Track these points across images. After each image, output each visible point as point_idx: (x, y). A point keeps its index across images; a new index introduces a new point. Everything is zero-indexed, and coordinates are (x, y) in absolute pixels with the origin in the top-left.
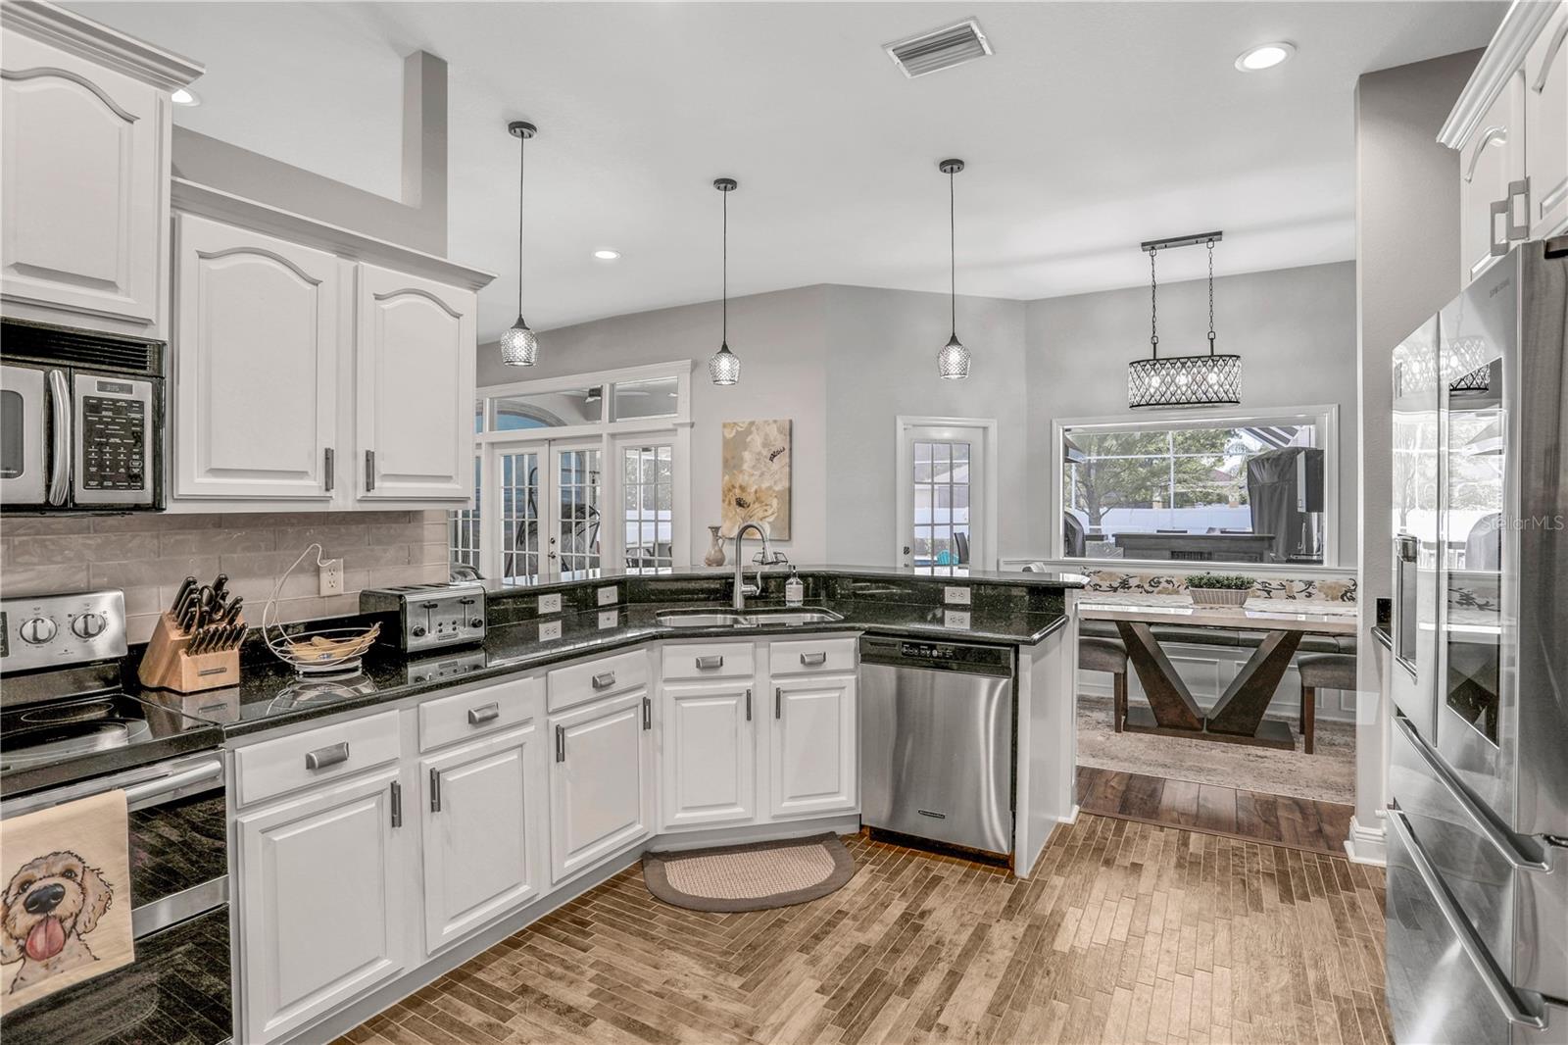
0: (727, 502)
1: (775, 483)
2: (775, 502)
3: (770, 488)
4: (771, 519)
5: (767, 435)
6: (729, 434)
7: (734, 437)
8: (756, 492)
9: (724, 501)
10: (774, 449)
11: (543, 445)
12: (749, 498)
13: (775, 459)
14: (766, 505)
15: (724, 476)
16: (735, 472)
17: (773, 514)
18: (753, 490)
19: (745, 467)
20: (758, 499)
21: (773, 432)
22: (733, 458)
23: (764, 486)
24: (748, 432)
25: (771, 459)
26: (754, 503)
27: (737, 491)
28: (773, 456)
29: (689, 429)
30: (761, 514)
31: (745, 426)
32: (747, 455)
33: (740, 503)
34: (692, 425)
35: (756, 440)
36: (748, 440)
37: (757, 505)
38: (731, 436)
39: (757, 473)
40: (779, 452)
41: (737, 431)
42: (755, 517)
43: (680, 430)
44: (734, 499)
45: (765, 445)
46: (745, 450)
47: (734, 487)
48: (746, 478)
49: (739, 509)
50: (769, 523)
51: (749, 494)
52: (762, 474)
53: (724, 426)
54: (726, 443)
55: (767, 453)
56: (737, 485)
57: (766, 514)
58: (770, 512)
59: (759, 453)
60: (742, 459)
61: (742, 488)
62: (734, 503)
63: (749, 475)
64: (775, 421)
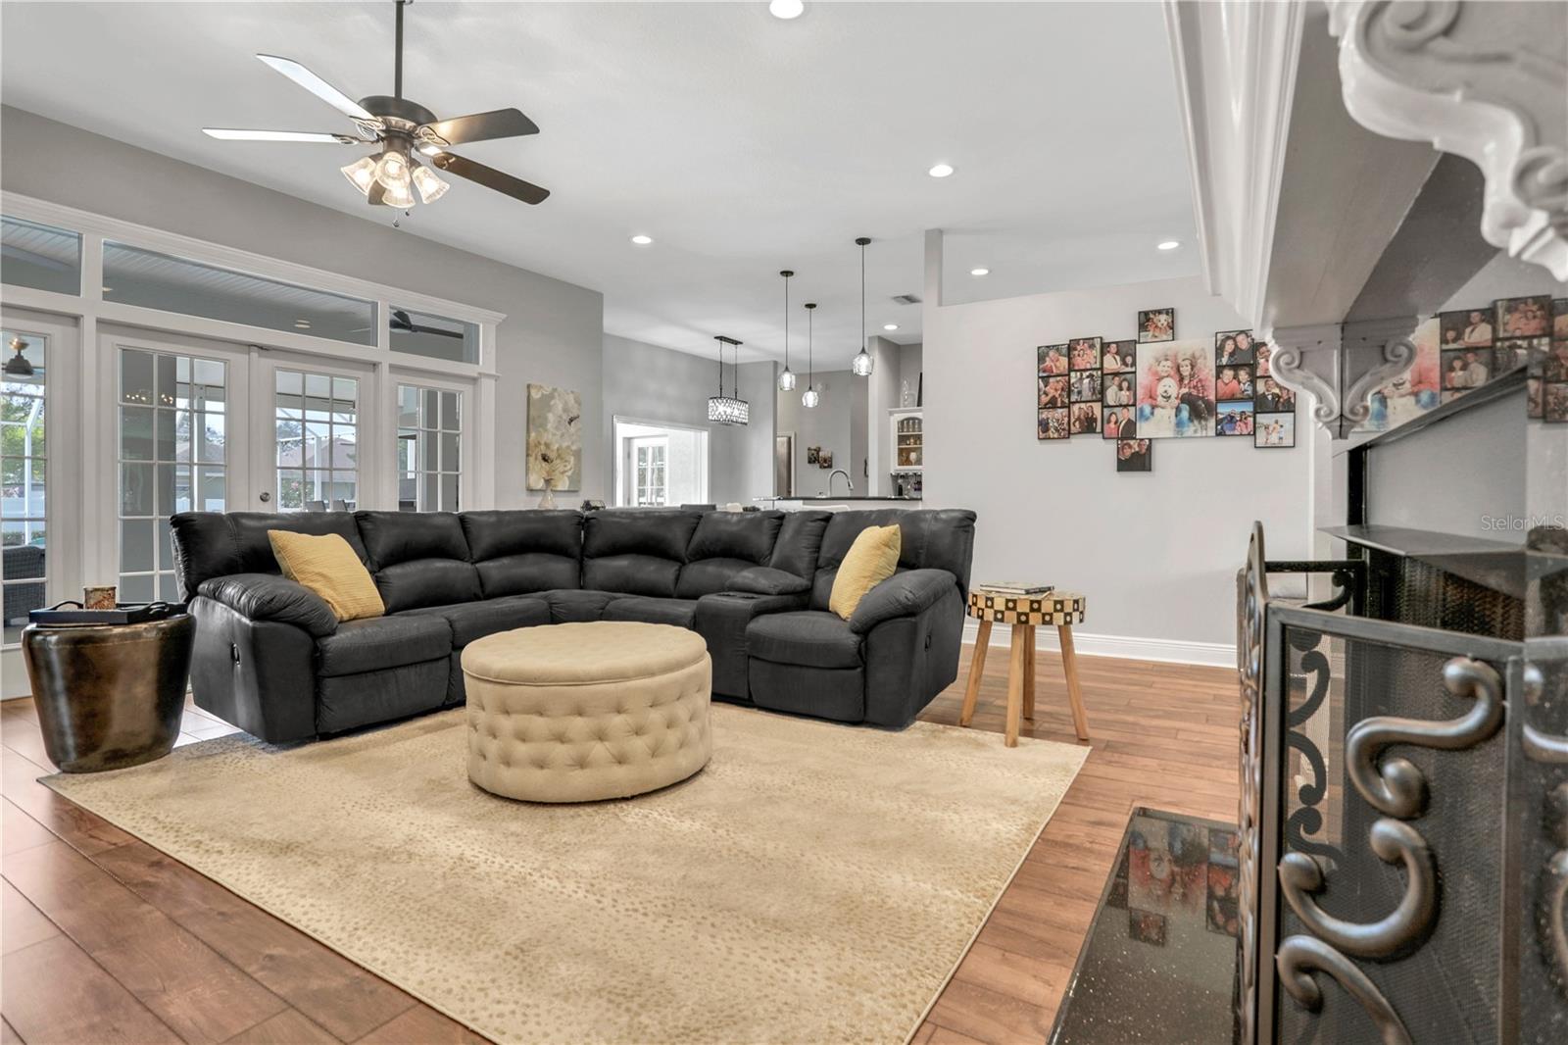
0: (534, 457)
1: (572, 443)
2: (572, 459)
3: (568, 447)
4: (569, 473)
5: (566, 403)
6: (534, 395)
7: (537, 399)
8: (558, 450)
9: (529, 456)
10: (570, 415)
12: (552, 455)
13: (572, 423)
14: (566, 461)
15: (527, 433)
16: (541, 429)
17: (571, 469)
18: (556, 447)
19: (549, 426)
20: (559, 456)
21: (571, 399)
22: (538, 417)
23: (565, 445)
24: (551, 396)
25: (570, 423)
26: (556, 459)
27: (543, 447)
28: (571, 421)
29: (494, 381)
30: (561, 469)
31: (550, 390)
32: (550, 416)
33: (545, 459)
34: (497, 379)
35: (558, 405)
36: (552, 403)
37: (558, 461)
38: (536, 396)
39: (559, 433)
40: (576, 418)
41: (540, 393)
42: (557, 472)
43: (484, 380)
44: (538, 454)
45: (565, 410)
46: (549, 411)
47: (539, 443)
48: (550, 436)
49: (544, 464)
50: (568, 477)
51: (553, 451)
52: (562, 435)
53: (529, 387)
55: (566, 418)
56: (543, 442)
57: (566, 469)
58: (569, 467)
59: (560, 417)
60: (547, 420)
61: (547, 445)
62: (540, 458)
63: (553, 436)
64: (572, 392)
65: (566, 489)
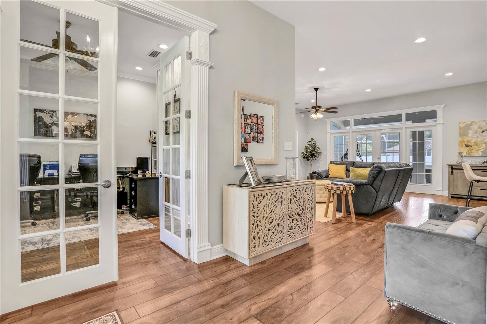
0: (461, 146)
1: (484, 139)
2: (484, 145)
3: (482, 141)
4: (482, 150)
5: (480, 125)
6: (462, 126)
7: (464, 126)
8: (475, 142)
9: (459, 145)
10: (483, 129)
11: (375, 131)
14: (480, 146)
15: (459, 138)
16: (465, 137)
17: (483, 148)
18: (473, 141)
19: (470, 135)
20: (476, 144)
21: (483, 124)
22: (464, 133)
23: (479, 140)
24: (471, 124)
26: (474, 145)
28: (483, 132)
29: (442, 125)
30: (477, 149)
31: (469, 123)
32: (470, 132)
33: (467, 146)
34: (443, 124)
35: (475, 127)
36: (471, 127)
37: (475, 146)
38: (463, 126)
39: (476, 137)
40: (486, 130)
41: (465, 124)
42: (474, 150)
43: (437, 125)
44: (464, 144)
45: (480, 128)
46: (470, 130)
47: (464, 141)
49: (466, 148)
50: (481, 151)
51: (472, 143)
52: (478, 137)
53: (459, 123)
54: (460, 128)
55: (480, 131)
56: (466, 141)
57: (480, 149)
58: (482, 148)
59: (477, 131)
60: (468, 133)
61: (468, 141)
62: (464, 145)
63: (471, 137)
64: (484, 121)
65: (480, 156)
